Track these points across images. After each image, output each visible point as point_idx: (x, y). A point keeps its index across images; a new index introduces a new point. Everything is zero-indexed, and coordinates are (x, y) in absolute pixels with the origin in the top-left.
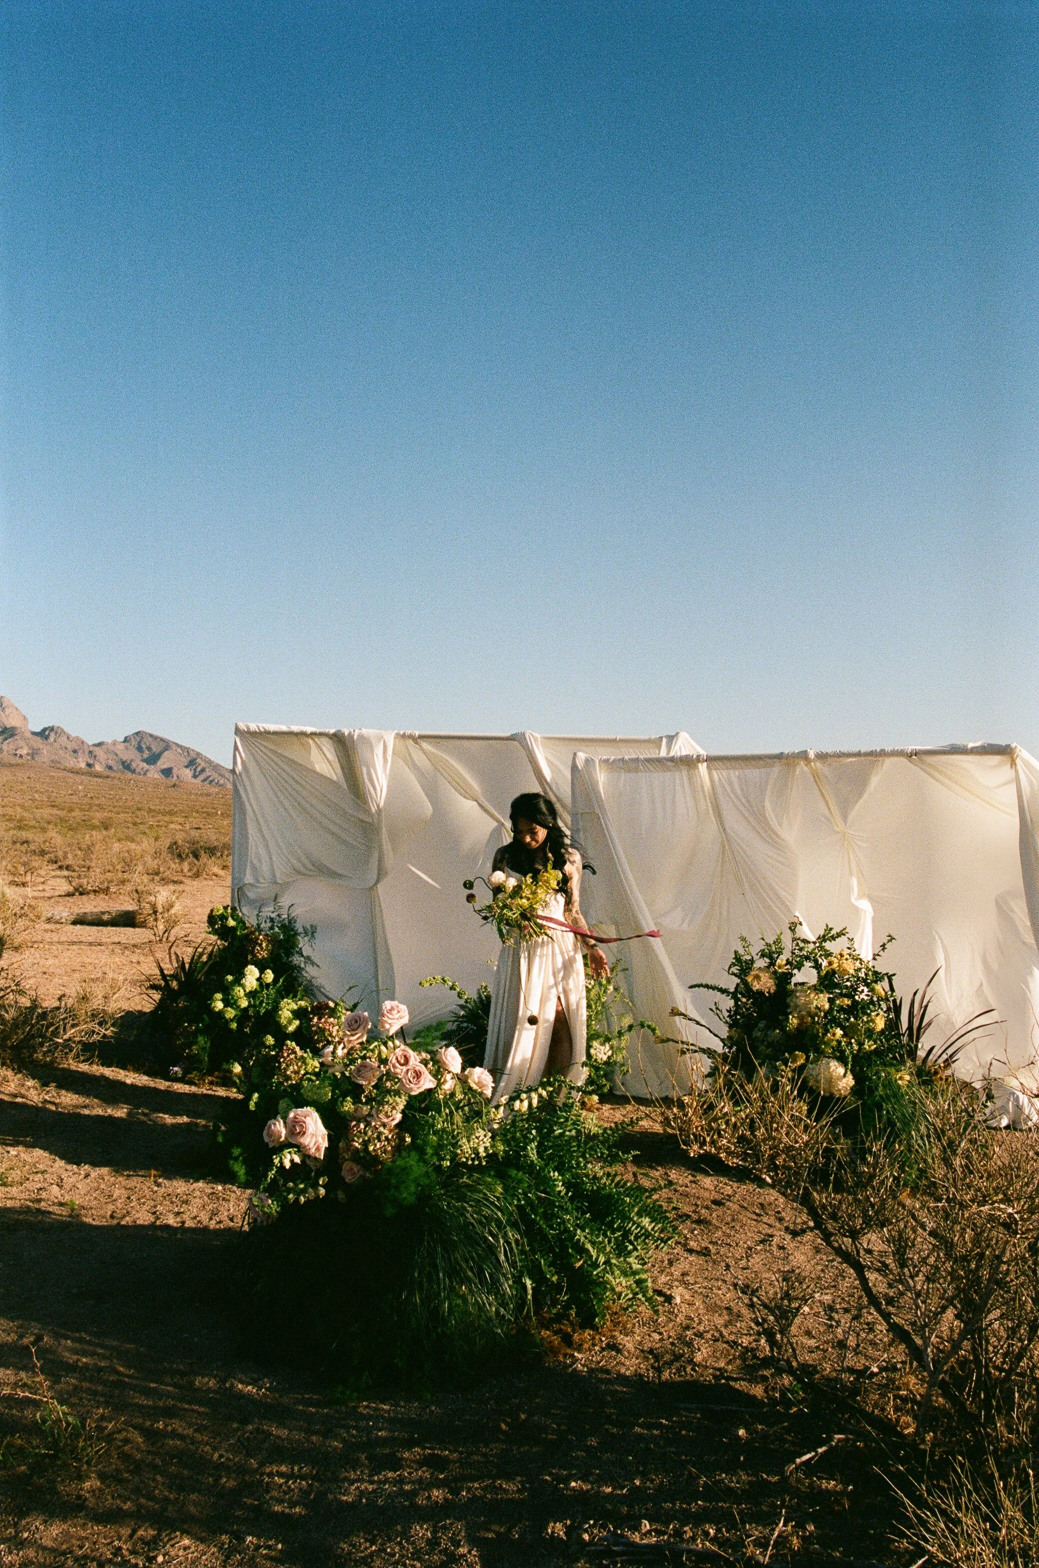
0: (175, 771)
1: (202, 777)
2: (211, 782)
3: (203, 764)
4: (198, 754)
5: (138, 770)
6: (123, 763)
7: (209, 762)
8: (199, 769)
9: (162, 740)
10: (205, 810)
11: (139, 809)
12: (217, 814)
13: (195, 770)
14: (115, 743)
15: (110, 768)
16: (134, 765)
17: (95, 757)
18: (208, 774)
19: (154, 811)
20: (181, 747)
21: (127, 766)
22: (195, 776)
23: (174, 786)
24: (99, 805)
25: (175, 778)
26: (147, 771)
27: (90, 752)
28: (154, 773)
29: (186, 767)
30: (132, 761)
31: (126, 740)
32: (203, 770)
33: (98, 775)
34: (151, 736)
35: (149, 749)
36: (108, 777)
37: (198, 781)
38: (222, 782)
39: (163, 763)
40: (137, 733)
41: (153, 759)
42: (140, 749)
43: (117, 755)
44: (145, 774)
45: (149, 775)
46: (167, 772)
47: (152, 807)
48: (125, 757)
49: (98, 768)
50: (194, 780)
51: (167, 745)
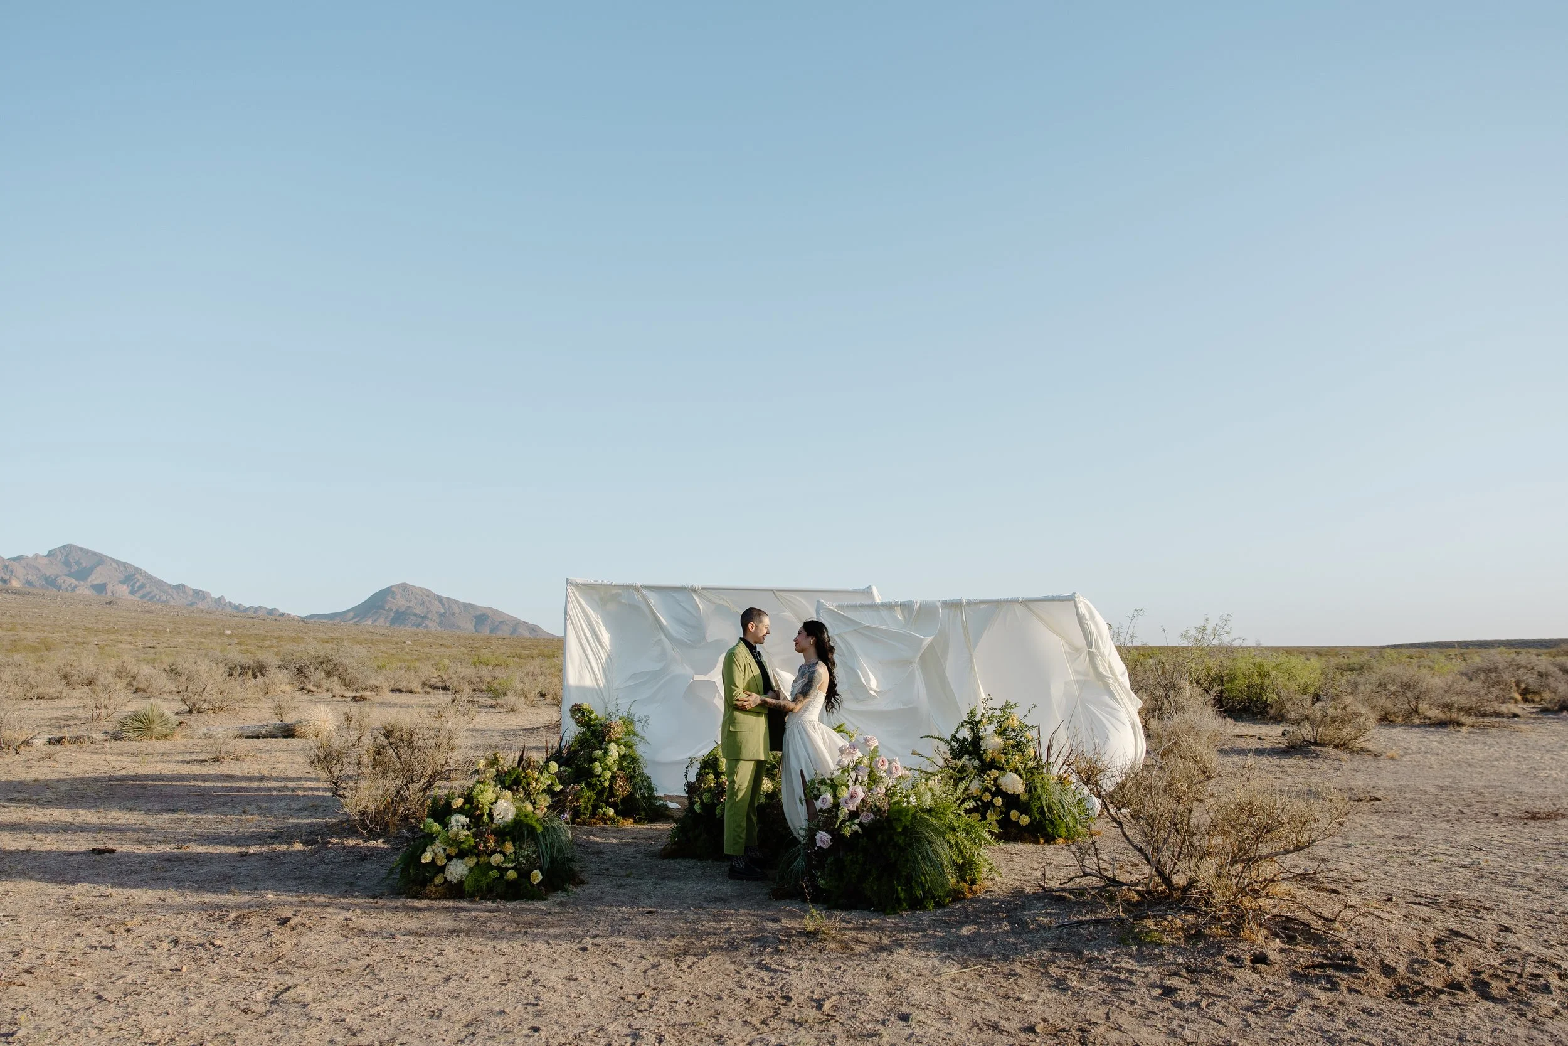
0: (109, 587)
1: (141, 593)
2: (152, 598)
3: (142, 580)
4: (137, 570)
5: (64, 586)
6: (46, 579)
7: (150, 578)
8: (138, 584)
9: (95, 554)
10: (151, 627)
11: (73, 628)
12: (165, 631)
13: (133, 586)
14: (36, 557)
15: (30, 583)
16: (59, 581)
17: (12, 572)
18: (149, 590)
19: (92, 629)
20: (116, 562)
21: (51, 582)
22: (132, 593)
23: (110, 603)
24: (22, 624)
25: (109, 594)
26: (76, 586)
27: (6, 567)
28: (84, 590)
29: (123, 582)
30: (57, 576)
31: (51, 553)
32: (142, 586)
33: (15, 592)
34: (81, 549)
35: (78, 563)
36: (29, 594)
37: (136, 598)
38: (164, 598)
39: (96, 578)
40: (64, 547)
41: (82, 575)
42: (67, 563)
43: (38, 569)
44: (73, 589)
45: (78, 591)
46: (100, 588)
47: (90, 626)
48: (50, 571)
49: (15, 584)
50: (131, 597)
51: (100, 560)
